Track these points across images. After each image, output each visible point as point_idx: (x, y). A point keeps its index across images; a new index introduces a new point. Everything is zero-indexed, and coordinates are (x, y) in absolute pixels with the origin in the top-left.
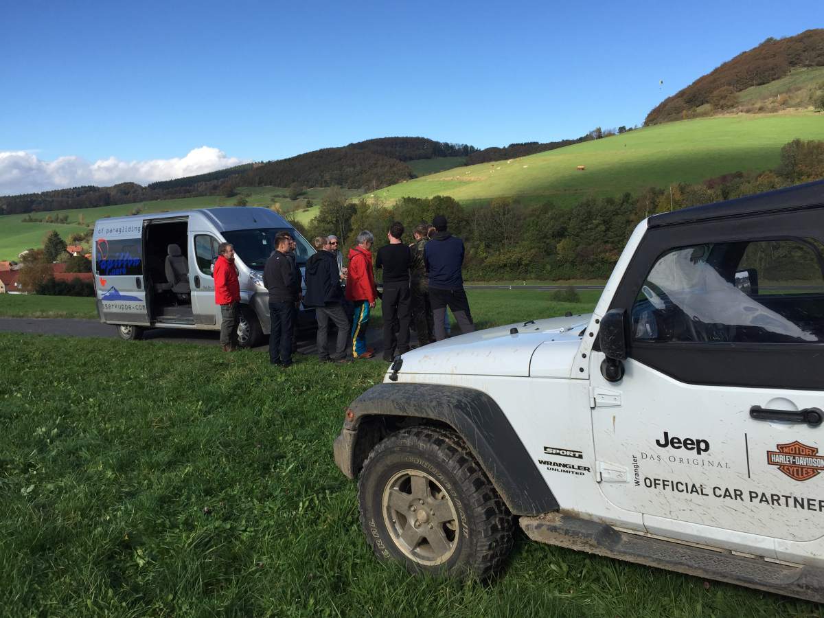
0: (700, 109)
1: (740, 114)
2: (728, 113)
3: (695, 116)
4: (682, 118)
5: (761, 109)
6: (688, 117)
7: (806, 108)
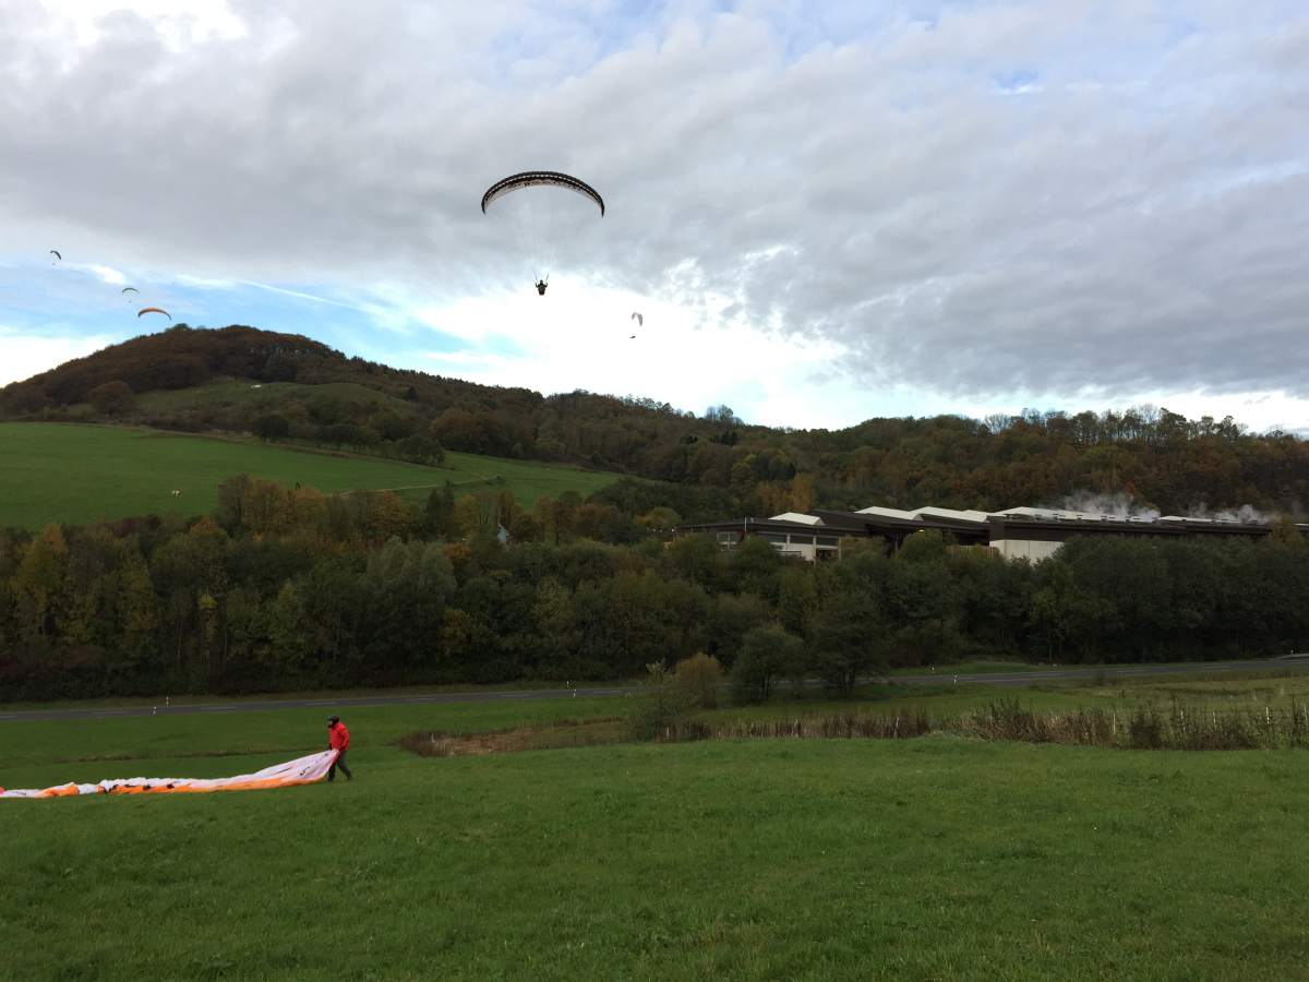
0: (76, 410)
1: (142, 427)
2: (121, 421)
3: (64, 419)
4: (42, 419)
5: (175, 426)
6: (51, 418)
7: (240, 433)
